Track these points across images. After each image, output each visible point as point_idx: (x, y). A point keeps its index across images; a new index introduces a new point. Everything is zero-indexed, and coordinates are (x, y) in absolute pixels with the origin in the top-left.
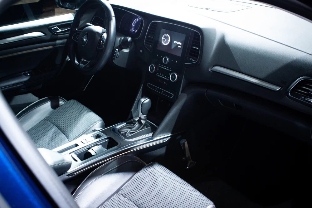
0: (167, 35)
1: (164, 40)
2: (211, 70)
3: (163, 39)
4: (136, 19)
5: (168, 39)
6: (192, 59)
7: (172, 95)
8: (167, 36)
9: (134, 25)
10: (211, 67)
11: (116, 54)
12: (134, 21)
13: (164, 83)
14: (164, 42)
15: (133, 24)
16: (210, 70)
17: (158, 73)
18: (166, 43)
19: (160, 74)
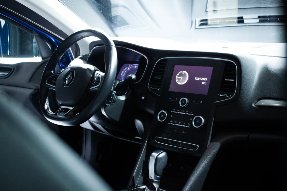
0: (184, 71)
1: (179, 79)
2: (255, 105)
3: (177, 77)
4: (126, 68)
5: (186, 76)
6: (226, 95)
7: (197, 147)
8: (183, 73)
9: (124, 75)
10: (255, 102)
11: (113, 97)
12: (124, 70)
13: (183, 132)
14: (180, 82)
15: (122, 74)
16: (253, 105)
17: (172, 121)
18: (182, 82)
19: (176, 122)
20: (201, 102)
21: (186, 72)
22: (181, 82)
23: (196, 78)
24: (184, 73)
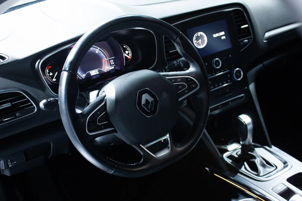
0: (199, 33)
2: (265, 40)
3: (195, 42)
7: (243, 96)
8: (199, 35)
17: (212, 87)
18: (203, 45)
19: (216, 86)
20: (230, 56)
21: (202, 33)
22: (201, 45)
23: (214, 35)
24: (201, 35)
